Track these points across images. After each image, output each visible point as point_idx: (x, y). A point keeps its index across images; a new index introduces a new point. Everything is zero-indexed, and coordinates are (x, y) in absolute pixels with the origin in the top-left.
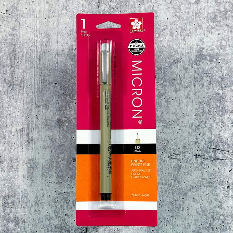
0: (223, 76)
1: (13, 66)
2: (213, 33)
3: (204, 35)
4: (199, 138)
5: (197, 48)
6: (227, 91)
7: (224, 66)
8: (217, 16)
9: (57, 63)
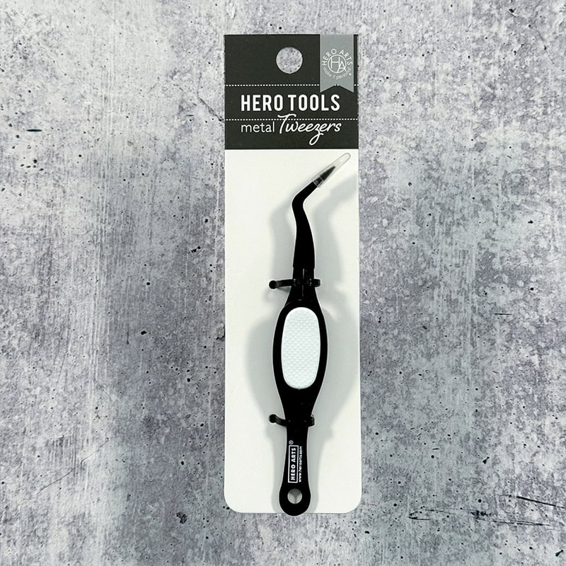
0: (541, 321)
1: (45, 289)
2: (517, 220)
3: (494, 224)
4: (484, 472)
5: (479, 253)
6: (552, 357)
7: (544, 298)
8: (527, 179)
9: (148, 284)
